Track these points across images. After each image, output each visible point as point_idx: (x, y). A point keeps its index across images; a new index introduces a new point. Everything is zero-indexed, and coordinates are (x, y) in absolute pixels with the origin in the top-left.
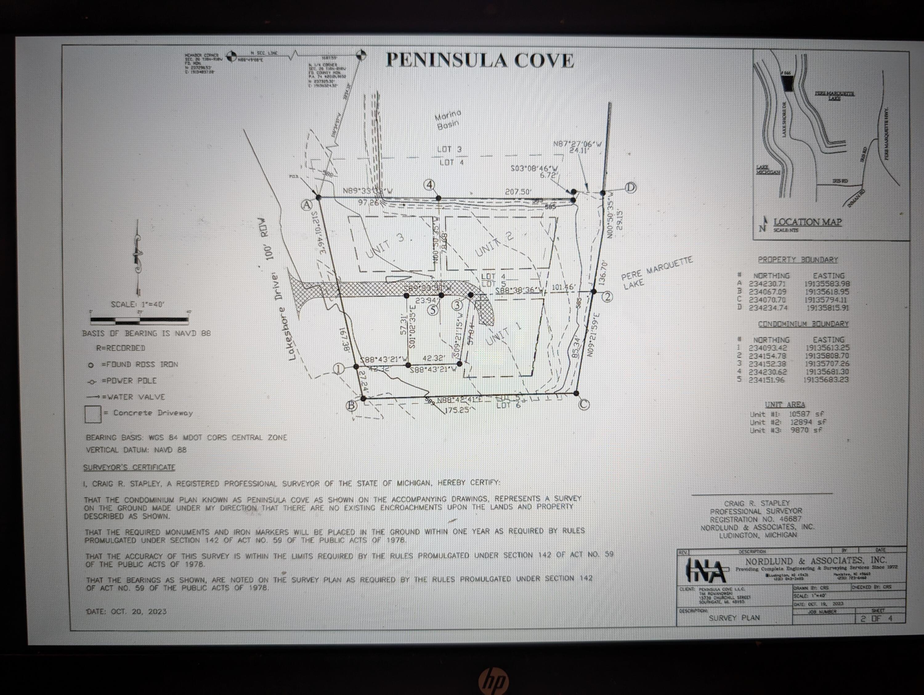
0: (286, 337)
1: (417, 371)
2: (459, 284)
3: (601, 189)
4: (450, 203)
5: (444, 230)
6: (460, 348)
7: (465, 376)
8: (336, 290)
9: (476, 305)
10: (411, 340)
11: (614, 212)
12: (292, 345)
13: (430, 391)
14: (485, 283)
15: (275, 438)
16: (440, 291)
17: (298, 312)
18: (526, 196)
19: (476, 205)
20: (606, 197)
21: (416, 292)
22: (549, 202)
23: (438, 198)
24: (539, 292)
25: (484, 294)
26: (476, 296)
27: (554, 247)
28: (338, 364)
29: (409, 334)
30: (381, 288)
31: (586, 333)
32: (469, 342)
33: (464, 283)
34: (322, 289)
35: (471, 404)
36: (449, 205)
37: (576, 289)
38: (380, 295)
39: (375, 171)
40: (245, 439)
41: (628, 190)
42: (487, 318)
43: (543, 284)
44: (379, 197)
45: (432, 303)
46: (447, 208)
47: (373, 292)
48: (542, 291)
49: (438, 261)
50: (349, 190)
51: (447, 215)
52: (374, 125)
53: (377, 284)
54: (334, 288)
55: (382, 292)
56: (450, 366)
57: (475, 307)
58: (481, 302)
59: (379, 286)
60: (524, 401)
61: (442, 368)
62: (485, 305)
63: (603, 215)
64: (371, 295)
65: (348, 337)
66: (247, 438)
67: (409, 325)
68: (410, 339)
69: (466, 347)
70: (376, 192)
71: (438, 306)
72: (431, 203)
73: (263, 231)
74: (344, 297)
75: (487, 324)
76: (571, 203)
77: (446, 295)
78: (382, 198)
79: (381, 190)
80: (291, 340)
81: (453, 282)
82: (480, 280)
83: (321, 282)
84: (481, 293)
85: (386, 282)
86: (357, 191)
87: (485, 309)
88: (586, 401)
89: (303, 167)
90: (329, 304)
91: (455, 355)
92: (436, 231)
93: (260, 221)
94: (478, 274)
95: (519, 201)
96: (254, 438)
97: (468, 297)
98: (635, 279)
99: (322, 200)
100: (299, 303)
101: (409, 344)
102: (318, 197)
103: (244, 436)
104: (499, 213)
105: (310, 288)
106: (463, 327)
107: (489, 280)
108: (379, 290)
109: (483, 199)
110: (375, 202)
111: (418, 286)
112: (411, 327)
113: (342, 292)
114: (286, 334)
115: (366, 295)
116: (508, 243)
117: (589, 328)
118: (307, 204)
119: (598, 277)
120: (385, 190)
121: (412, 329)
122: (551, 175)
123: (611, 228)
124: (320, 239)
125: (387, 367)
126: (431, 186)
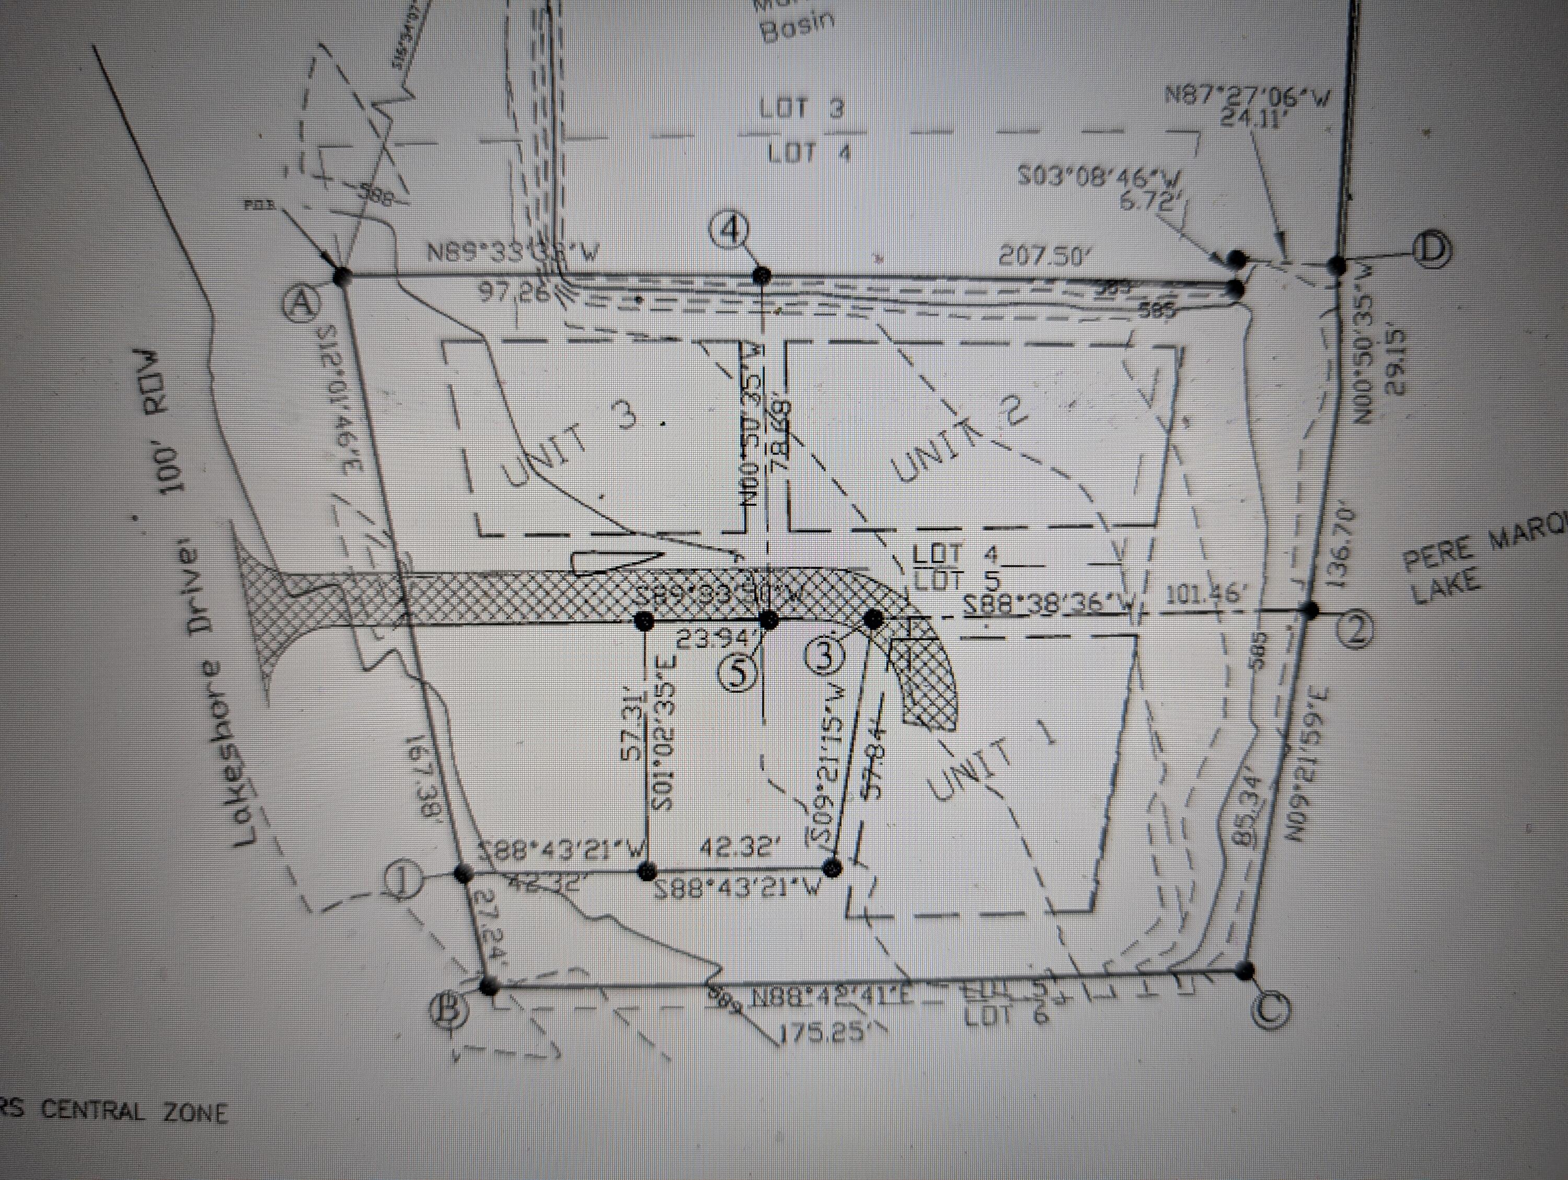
0: (226, 764)
1: (679, 892)
2: (833, 579)
3: (1332, 253)
4: (802, 293)
5: (780, 388)
6: (834, 812)
7: (852, 912)
8: (393, 600)
9: (894, 656)
10: (661, 779)
11: (1377, 331)
12: (243, 794)
13: (724, 965)
14: (925, 577)
15: (187, 1114)
16: (764, 606)
17: (265, 677)
18: (1071, 271)
19: (895, 301)
20: (1349, 278)
21: (679, 609)
22: (1154, 294)
23: (761, 275)
24: (1119, 610)
25: (923, 618)
26: (894, 625)
27: (1172, 453)
28: (400, 865)
29: (652, 757)
30: (555, 593)
31: (1284, 756)
32: (868, 787)
33: (848, 578)
34: (349, 598)
35: (875, 1012)
36: (802, 298)
37: (1250, 601)
38: (547, 617)
39: (538, 184)
40: (85, 1115)
41: (1425, 258)
42: (933, 704)
43: (1136, 584)
44: (553, 273)
45: (736, 647)
46: (790, 309)
47: (525, 609)
48: (1130, 606)
49: (759, 500)
50: (449, 249)
51: (790, 337)
52: (541, 28)
53: (540, 578)
54: (387, 592)
55: (555, 609)
56: (799, 875)
57: (889, 661)
58: (910, 643)
59: (548, 586)
60: (1063, 1000)
61: (769, 883)
62: (925, 657)
63: (1340, 341)
64: (517, 618)
65: (436, 771)
66: (90, 1110)
67: (652, 726)
68: (655, 775)
69: (856, 809)
70: (542, 256)
71: (757, 657)
72: (732, 293)
73: (151, 395)
74: (422, 625)
75: (933, 723)
76: (1228, 300)
77: (786, 619)
78: (561, 274)
79: (559, 247)
80: (241, 774)
81: (810, 572)
82: (908, 564)
83: (344, 574)
84: (910, 612)
85: (573, 572)
86: (474, 252)
87: (925, 672)
88: (1278, 996)
89: (290, 170)
90: (371, 650)
91: (816, 834)
92: (751, 390)
93: (140, 360)
94: (900, 545)
95: (1048, 286)
96: (117, 1113)
97: (864, 628)
98: (1452, 568)
99: (355, 286)
100: (267, 647)
101: (652, 795)
102: (341, 276)
103: (82, 1105)
104: (977, 328)
105: (307, 592)
106: (846, 735)
107: (938, 566)
108: (548, 601)
109: (919, 278)
110: (539, 291)
111: (686, 586)
112: (659, 734)
113: (415, 609)
114: (222, 754)
115: (501, 618)
116: (1010, 435)
117: (1295, 741)
118: (301, 301)
119: (1326, 559)
120: (573, 246)
121: (662, 741)
122: (1158, 200)
123: (1366, 386)
124: (342, 422)
125: (572, 878)
126: (734, 234)
